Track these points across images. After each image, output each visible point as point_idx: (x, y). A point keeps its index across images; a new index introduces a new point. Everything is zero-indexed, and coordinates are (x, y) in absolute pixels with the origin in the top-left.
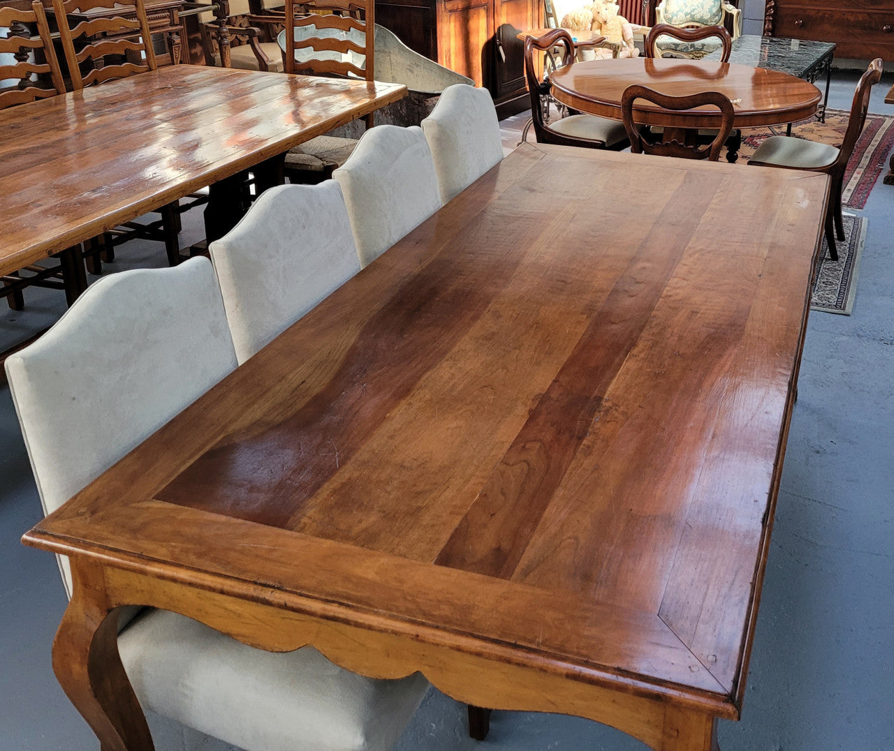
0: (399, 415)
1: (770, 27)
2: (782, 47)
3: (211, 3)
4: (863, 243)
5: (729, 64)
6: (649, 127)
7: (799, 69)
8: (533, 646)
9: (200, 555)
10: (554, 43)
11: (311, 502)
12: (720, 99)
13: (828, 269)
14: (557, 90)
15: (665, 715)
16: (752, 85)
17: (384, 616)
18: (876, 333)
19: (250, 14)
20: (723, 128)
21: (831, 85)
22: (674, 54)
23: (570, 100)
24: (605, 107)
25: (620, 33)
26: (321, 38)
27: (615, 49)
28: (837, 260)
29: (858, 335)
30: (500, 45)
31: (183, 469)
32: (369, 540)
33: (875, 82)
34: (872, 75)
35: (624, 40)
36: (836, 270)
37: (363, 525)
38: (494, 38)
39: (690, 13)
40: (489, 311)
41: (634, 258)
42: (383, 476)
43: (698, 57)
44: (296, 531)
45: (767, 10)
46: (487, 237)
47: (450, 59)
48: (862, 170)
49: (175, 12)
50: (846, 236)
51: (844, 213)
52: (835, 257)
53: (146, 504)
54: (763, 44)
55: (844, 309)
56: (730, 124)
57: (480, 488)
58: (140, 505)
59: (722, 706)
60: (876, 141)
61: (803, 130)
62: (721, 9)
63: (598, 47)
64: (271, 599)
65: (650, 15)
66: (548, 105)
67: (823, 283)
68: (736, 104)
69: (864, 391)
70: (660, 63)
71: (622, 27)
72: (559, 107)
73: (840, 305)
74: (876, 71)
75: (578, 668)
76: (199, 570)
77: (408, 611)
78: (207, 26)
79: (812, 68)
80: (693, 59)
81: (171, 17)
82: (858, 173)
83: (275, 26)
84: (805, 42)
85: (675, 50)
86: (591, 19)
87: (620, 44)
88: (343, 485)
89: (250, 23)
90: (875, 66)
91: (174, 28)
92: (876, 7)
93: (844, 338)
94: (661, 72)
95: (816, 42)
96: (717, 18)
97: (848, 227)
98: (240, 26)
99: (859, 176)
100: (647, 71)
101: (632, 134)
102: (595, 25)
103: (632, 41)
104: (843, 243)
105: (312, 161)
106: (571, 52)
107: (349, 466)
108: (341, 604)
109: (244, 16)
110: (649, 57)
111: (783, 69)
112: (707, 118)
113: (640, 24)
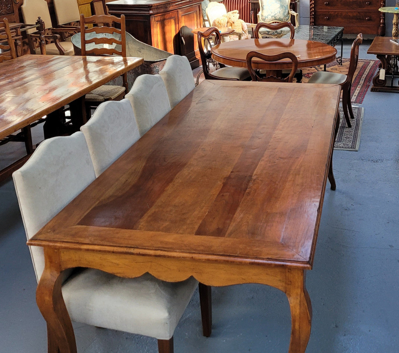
0: (170, 189)
1: (313, 20)
2: (319, 30)
3: (35, 24)
4: (362, 119)
5: (294, 39)
6: (259, 71)
7: (327, 40)
8: (236, 255)
9: (102, 240)
10: (211, 34)
11: (141, 220)
12: (291, 56)
13: (347, 132)
14: (215, 56)
15: (286, 276)
16: (306, 48)
17: (179, 252)
18: (369, 158)
19: (52, 28)
20: (293, 68)
21: (343, 47)
22: (268, 36)
23: (222, 60)
24: (238, 63)
25: (241, 27)
26: (99, 38)
27: (240, 36)
28: (351, 127)
29: (362, 160)
30: (182, 36)
31: (85, 214)
32: (167, 230)
33: (360, 44)
34: (358, 41)
35: (243, 31)
36: (350, 132)
37: (164, 226)
38: (179, 33)
39: (274, 16)
40: (200, 149)
41: (259, 124)
42: (168, 209)
43: (279, 37)
44: (138, 230)
45: (311, 13)
46: (194, 120)
47: (158, 44)
48: (361, 86)
49: (18, 29)
50: (355, 116)
51: (352, 106)
52: (350, 126)
53: (75, 227)
54: (310, 29)
55: (355, 148)
56: (296, 67)
57: (208, 210)
58: (72, 227)
59: (306, 265)
60: (367, 72)
61: (332, 69)
62: (289, 13)
63: (231, 34)
64: (134, 252)
65: (254, 18)
66: (209, 64)
67: (345, 138)
68: (298, 57)
69: (365, 182)
70: (262, 41)
71: (242, 25)
72: (214, 65)
73: (353, 147)
74: (360, 39)
75: (253, 260)
76: (103, 245)
77: (188, 250)
78: (31, 35)
79: (333, 39)
80: (277, 38)
81: (17, 32)
82: (359, 88)
83: (65, 33)
84: (330, 27)
85: (268, 34)
86: (226, 21)
87: (242, 33)
88: (153, 214)
89: (53, 32)
90: (360, 37)
91: (18, 37)
92: (361, 9)
93: (356, 161)
94: (263, 45)
95: (335, 27)
96: (287, 18)
97: (355, 112)
98: (47, 34)
99: (359, 89)
100: (256, 45)
101: (252, 74)
102: (229, 24)
103: (247, 31)
104: (353, 119)
105: (98, 97)
106: (220, 38)
107: (153, 207)
108: (161, 250)
109: (49, 29)
110: (256, 38)
111: (320, 40)
112: (285, 65)
113: (249, 22)
